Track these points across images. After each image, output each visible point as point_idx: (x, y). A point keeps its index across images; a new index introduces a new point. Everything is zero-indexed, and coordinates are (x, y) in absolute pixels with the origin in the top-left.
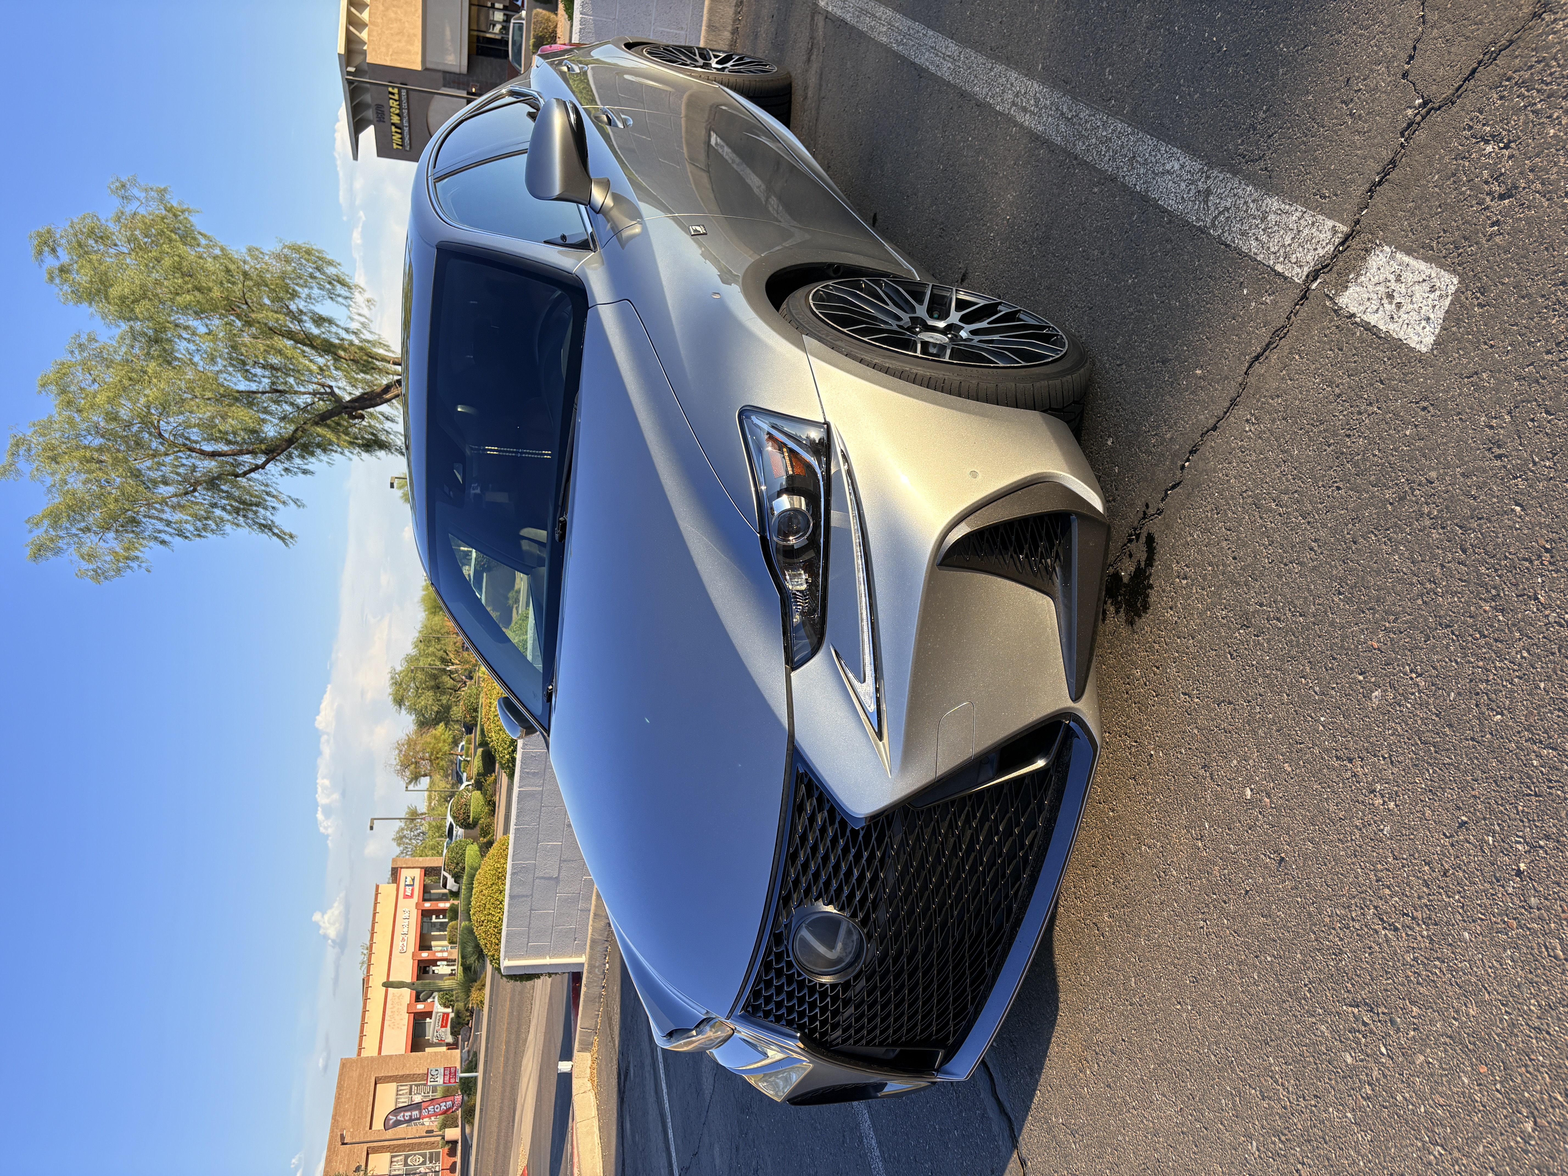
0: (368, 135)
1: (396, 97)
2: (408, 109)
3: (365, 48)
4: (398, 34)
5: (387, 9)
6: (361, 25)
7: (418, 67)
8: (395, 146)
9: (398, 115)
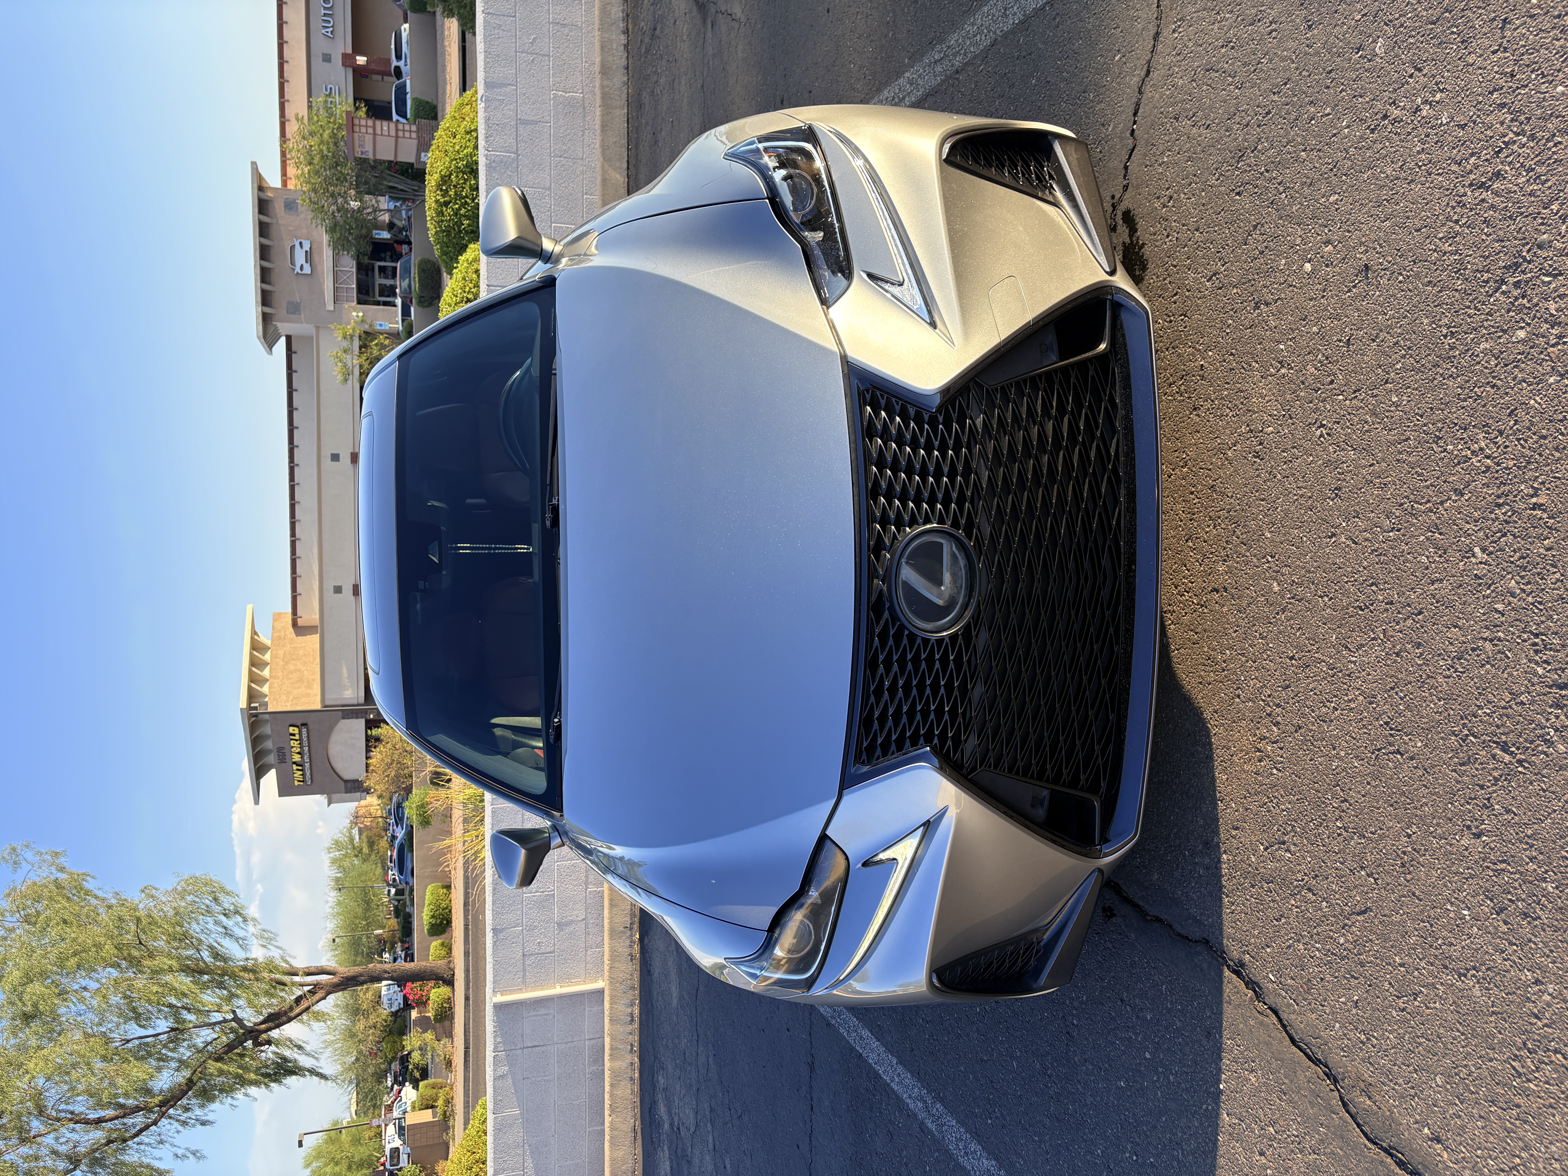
0: (270, 779)
1: (297, 737)
2: (309, 746)
3: (266, 700)
4: (297, 682)
5: (287, 663)
6: (262, 681)
7: (318, 706)
8: (296, 783)
9: (298, 753)
